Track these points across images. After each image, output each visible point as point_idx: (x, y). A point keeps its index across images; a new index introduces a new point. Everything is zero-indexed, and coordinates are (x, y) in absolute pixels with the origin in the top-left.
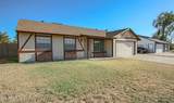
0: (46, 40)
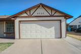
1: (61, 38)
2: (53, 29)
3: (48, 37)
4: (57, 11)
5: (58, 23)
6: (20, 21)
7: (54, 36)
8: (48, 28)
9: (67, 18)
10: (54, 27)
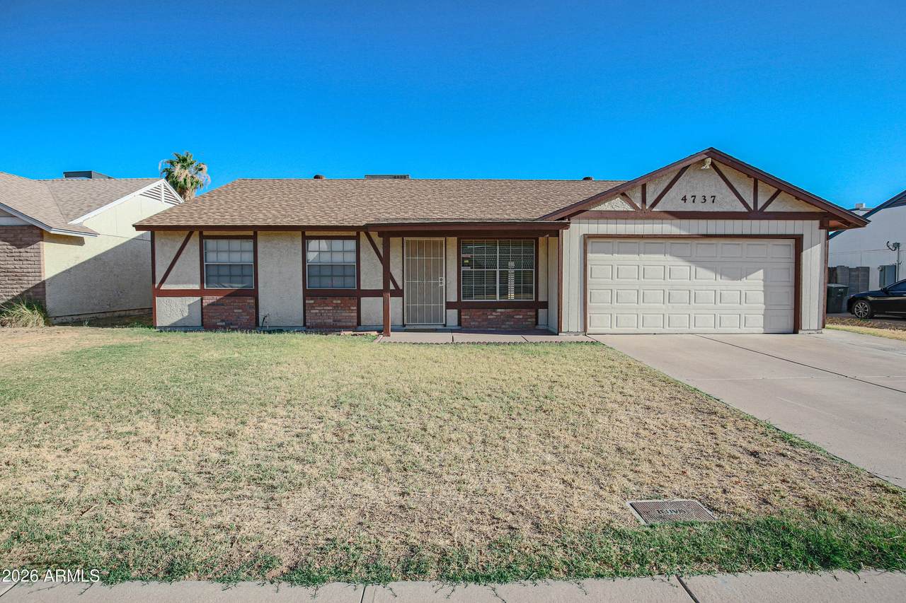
0: (237, 253)
1: (795, 331)
2: (756, 281)
3: (730, 325)
4: (781, 188)
5: (784, 251)
6: (587, 238)
7: (757, 322)
8: (734, 279)
9: (833, 223)
10: (760, 273)
